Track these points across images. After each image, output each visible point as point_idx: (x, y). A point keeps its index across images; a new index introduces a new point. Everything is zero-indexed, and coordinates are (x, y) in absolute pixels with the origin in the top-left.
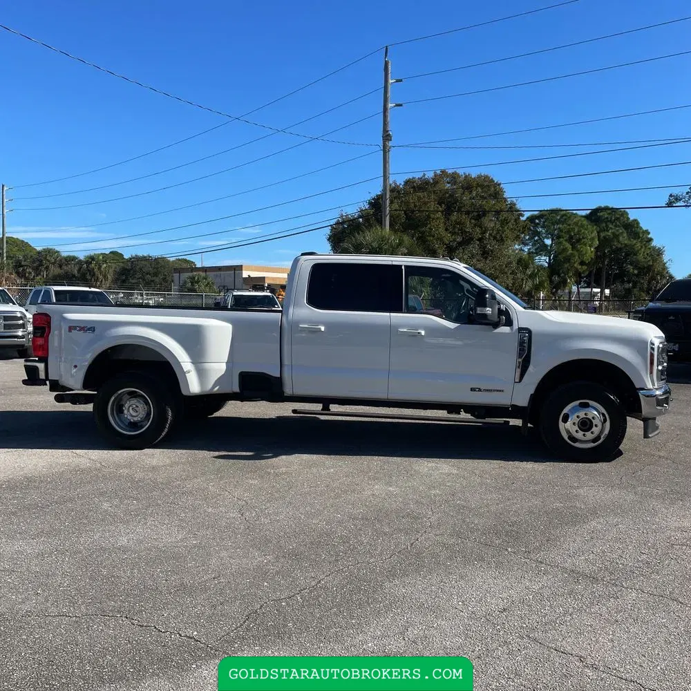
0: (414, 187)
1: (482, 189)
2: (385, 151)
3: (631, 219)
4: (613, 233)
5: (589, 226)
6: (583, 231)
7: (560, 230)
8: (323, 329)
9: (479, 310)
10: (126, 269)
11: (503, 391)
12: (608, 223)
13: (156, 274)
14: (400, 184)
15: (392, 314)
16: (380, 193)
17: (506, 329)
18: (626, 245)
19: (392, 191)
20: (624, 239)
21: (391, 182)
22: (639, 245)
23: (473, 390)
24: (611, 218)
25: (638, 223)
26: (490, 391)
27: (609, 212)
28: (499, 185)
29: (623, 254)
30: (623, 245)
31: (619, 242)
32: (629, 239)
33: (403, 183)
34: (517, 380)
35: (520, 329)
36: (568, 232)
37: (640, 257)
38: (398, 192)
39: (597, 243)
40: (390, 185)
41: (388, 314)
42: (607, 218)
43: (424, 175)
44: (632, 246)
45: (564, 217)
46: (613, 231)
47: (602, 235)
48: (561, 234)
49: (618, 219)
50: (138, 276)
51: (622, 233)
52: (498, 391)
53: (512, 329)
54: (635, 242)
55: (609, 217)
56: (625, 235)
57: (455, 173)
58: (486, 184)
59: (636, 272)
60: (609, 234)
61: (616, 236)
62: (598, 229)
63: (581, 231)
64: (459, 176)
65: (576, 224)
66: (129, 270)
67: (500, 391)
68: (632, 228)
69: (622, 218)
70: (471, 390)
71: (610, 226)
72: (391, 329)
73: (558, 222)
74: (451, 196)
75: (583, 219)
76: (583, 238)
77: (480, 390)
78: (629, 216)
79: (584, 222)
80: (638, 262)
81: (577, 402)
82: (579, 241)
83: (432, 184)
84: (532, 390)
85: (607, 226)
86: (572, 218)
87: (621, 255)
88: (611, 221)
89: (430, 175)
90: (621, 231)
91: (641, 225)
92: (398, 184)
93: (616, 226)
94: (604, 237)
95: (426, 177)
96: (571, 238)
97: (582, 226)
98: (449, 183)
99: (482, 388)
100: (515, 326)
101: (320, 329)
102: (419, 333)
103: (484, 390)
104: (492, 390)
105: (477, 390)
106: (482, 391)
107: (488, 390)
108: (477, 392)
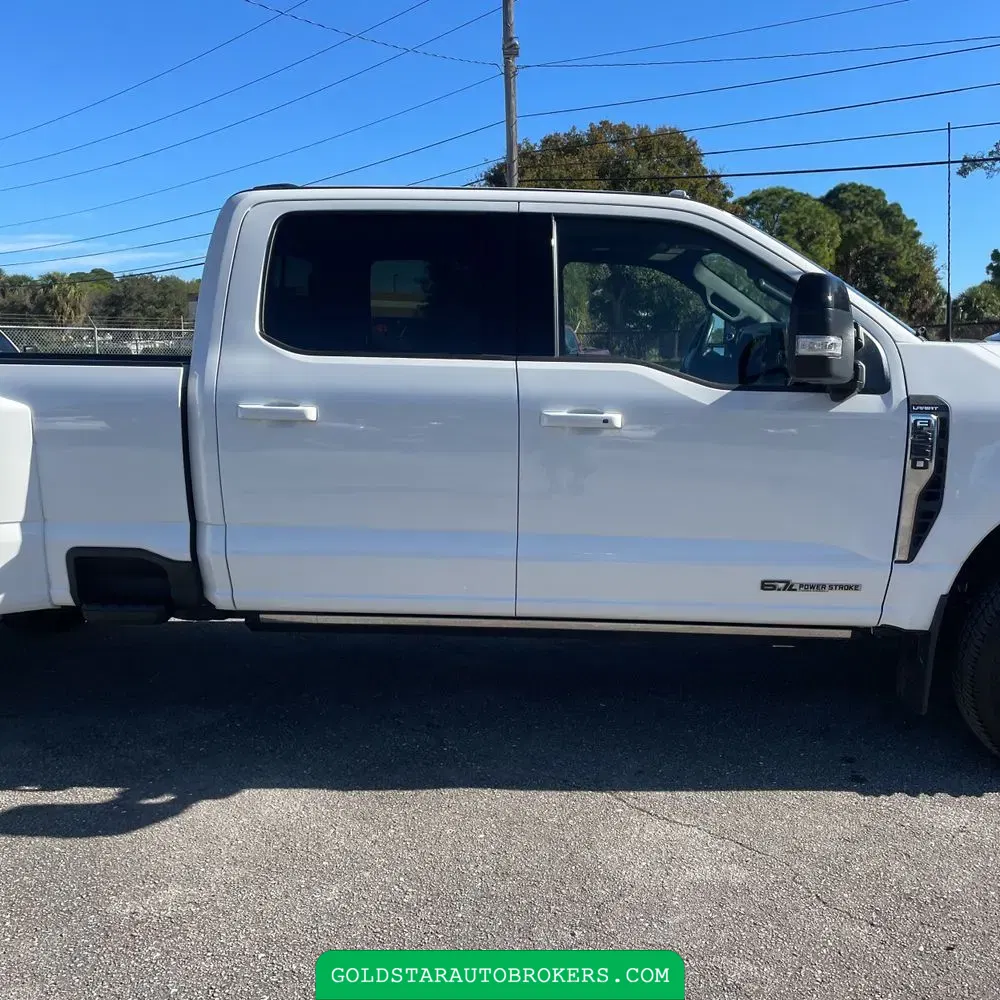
0: (558, 150)
1: (668, 151)
2: (508, 75)
3: (889, 203)
4: (863, 225)
5: (828, 215)
6: (818, 222)
7: (786, 222)
8: (312, 413)
9: (806, 346)
10: (116, 297)
11: (856, 587)
12: (855, 210)
13: (163, 304)
14: (535, 145)
15: (523, 365)
16: (503, 161)
17: (871, 403)
18: (882, 244)
19: (523, 155)
20: (879, 234)
21: (519, 141)
22: (900, 243)
23: (767, 585)
24: (860, 202)
25: (900, 209)
26: (820, 587)
27: (858, 192)
28: (694, 144)
29: (876, 258)
30: (878, 244)
31: (870, 239)
32: (887, 235)
33: (539, 144)
34: (902, 555)
36: (797, 224)
37: (902, 263)
38: (533, 158)
39: (839, 239)
40: (519, 146)
41: (510, 365)
42: (854, 201)
43: (574, 129)
44: (890, 246)
45: (791, 201)
46: (863, 222)
47: (846, 228)
48: (786, 227)
49: (869, 203)
50: (136, 305)
51: (877, 224)
52: (842, 587)
53: (888, 403)
54: (895, 238)
55: (857, 199)
56: (881, 227)
57: (623, 126)
58: (674, 143)
59: (893, 285)
60: (857, 226)
61: (868, 230)
62: (840, 220)
63: (814, 222)
64: (630, 131)
65: (808, 211)
66: (120, 299)
67: (849, 587)
68: (891, 218)
69: (876, 202)
70: (762, 588)
71: (859, 214)
72: (520, 410)
73: (781, 209)
74: (617, 163)
75: (818, 203)
76: (818, 233)
77: (789, 586)
78: (887, 198)
79: (820, 209)
80: (899, 270)
82: (811, 238)
83: (587, 144)
85: (852, 214)
86: (802, 202)
87: (873, 261)
88: (858, 207)
89: (583, 130)
90: (875, 222)
91: (904, 212)
92: (532, 145)
93: (866, 214)
94: (849, 232)
95: (577, 132)
96: (800, 233)
97: (817, 213)
98: (614, 142)
99: (796, 580)
100: (898, 394)
101: (302, 414)
102: (606, 421)
103: (801, 585)
104: (824, 586)
105: (782, 585)
106: (795, 590)
107: (812, 587)
108: (781, 592)
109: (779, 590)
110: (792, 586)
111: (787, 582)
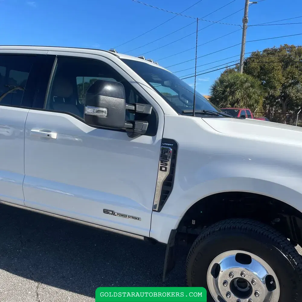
2: (244, 29)
11: (139, 219)
17: (146, 139)
23: (106, 211)
35: (164, 141)
38: (259, 56)
52: (133, 218)
53: (154, 140)
64: (295, 47)
67: (136, 218)
70: (104, 212)
74: (288, 58)
77: (113, 213)
81: (234, 253)
83: (278, 51)
84: (174, 224)
98: (288, 51)
100: (159, 136)
102: (48, 135)
103: (118, 214)
104: (126, 216)
105: (111, 212)
106: (116, 215)
107: (122, 215)
108: (111, 215)
109: (110, 214)
110: (114, 213)
111: (113, 212)
